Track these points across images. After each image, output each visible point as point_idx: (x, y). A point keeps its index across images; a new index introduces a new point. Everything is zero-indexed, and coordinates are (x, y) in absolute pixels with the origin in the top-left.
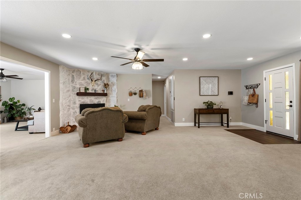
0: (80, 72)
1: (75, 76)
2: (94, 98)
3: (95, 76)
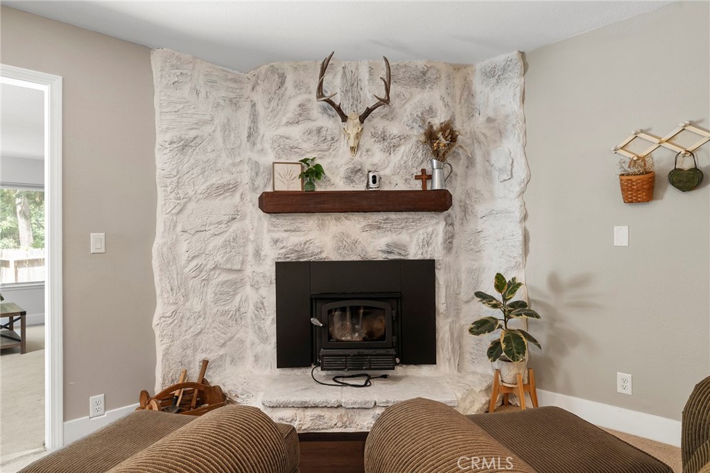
0: (283, 78)
1: (260, 108)
2: (364, 223)
3: (366, 90)
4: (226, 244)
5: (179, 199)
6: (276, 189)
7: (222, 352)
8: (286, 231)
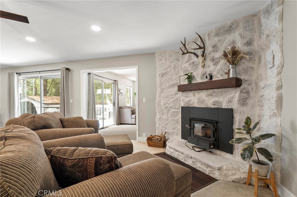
2: (206, 94)
4: (174, 101)
5: (161, 89)
6: (181, 84)
7: (173, 131)
8: (185, 97)
